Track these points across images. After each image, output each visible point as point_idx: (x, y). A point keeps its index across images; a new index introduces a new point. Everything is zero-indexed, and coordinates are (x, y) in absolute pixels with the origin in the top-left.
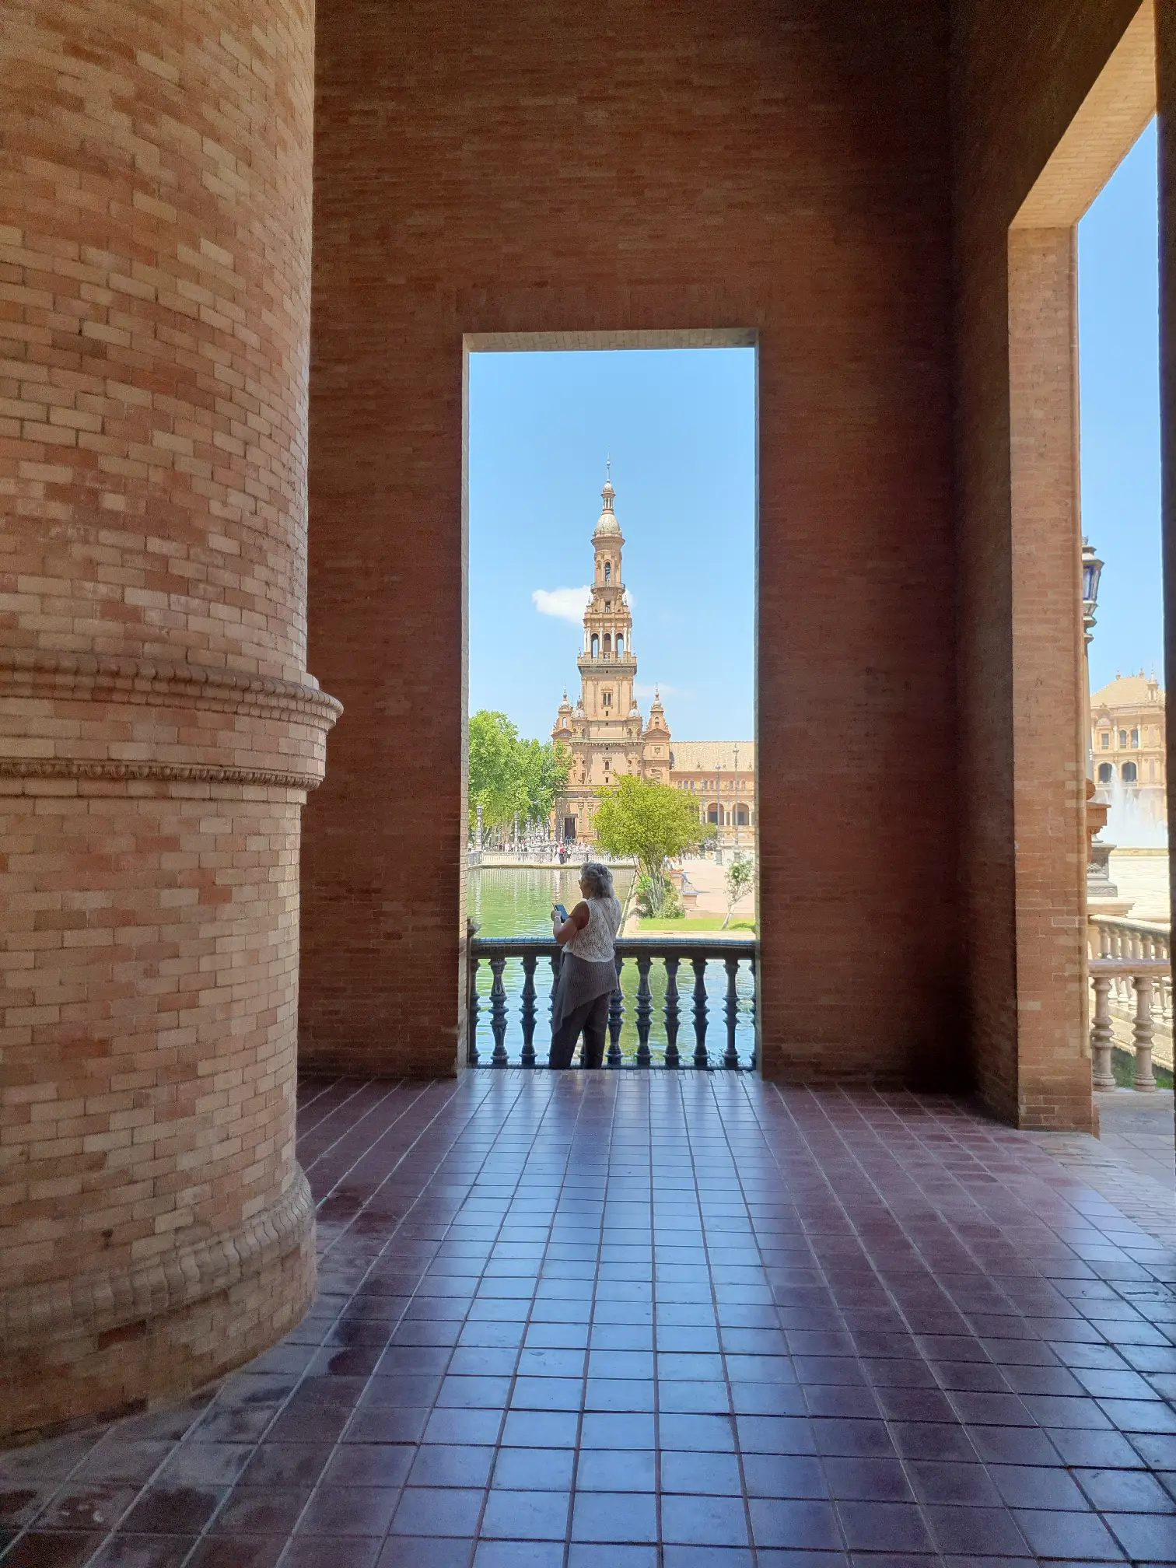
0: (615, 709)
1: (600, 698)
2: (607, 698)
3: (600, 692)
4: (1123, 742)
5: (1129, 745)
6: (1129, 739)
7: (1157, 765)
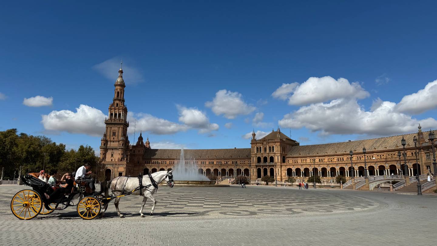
0: (117, 137)
1: (112, 133)
2: (114, 134)
3: (112, 131)
4: (270, 150)
5: (272, 151)
6: (272, 149)
7: (279, 157)
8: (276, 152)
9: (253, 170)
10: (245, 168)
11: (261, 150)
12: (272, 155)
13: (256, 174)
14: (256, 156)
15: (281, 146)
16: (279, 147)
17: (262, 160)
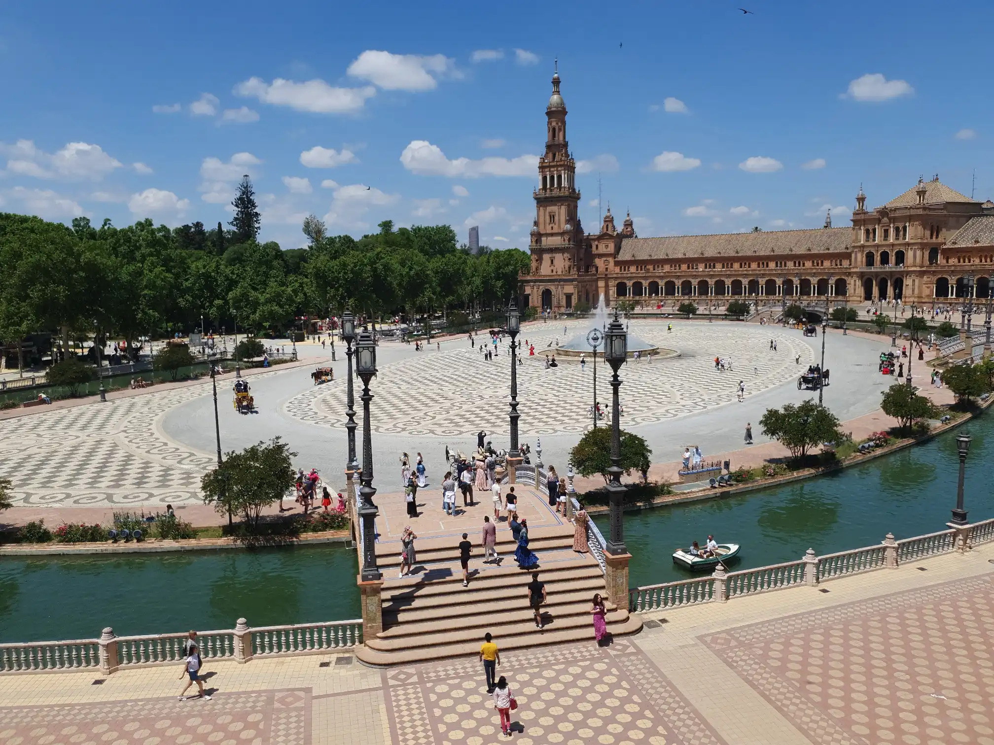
0: (557, 224)
1: (548, 218)
2: (552, 217)
3: (547, 214)
5: (900, 238)
6: (901, 233)
7: (919, 253)
8: (912, 241)
9: (855, 281)
10: (837, 276)
12: (901, 247)
13: (861, 291)
14: (863, 251)
16: (920, 227)
17: (877, 258)
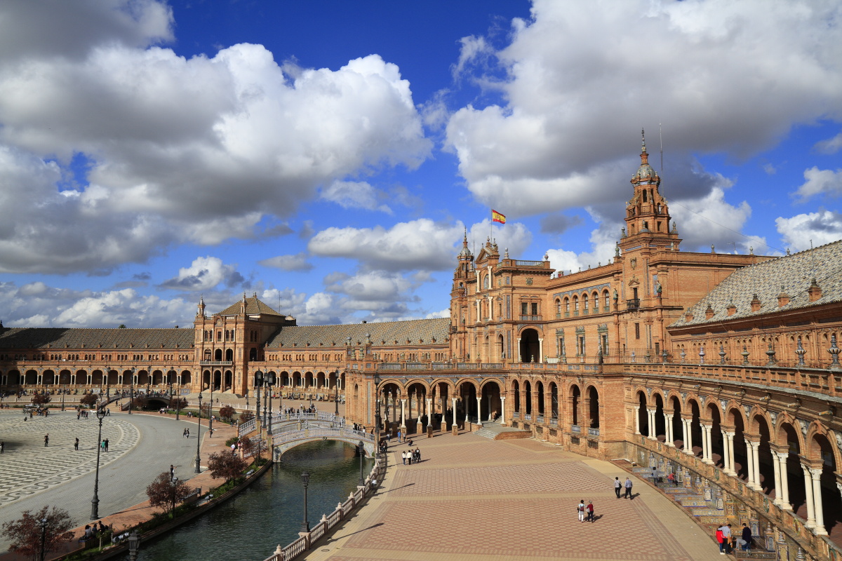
4: (227, 336)
5: (230, 339)
6: (230, 335)
7: (242, 351)
8: (237, 342)
9: (197, 373)
10: (183, 368)
11: (211, 337)
12: (229, 346)
13: (200, 381)
14: (203, 348)
15: (246, 329)
16: (243, 331)
17: (213, 355)
